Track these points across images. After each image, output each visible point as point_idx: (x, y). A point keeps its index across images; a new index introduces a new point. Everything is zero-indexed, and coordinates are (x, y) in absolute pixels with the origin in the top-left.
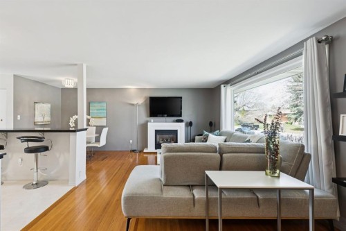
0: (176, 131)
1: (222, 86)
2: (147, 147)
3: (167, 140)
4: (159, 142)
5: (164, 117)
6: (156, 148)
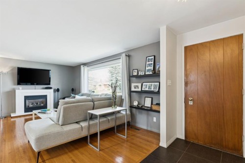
0: (46, 96)
1: (82, 66)
2: (14, 112)
3: (37, 104)
4: (28, 106)
5: (34, 84)
6: (25, 112)
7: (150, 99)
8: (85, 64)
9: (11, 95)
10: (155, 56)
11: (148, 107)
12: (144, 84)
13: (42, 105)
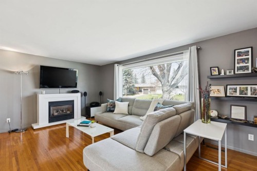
0: (73, 101)
1: (116, 65)
3: (63, 111)
4: (53, 114)
5: (59, 87)
6: (50, 122)
7: (244, 108)
8: (119, 63)
9: (32, 101)
10: (252, 48)
11: (241, 120)
12: (229, 87)
13: (69, 112)
